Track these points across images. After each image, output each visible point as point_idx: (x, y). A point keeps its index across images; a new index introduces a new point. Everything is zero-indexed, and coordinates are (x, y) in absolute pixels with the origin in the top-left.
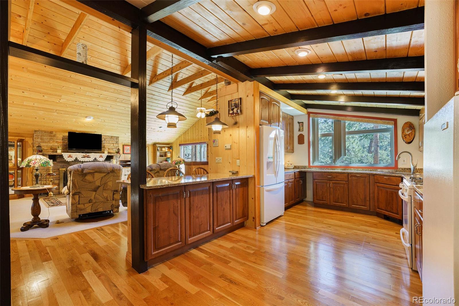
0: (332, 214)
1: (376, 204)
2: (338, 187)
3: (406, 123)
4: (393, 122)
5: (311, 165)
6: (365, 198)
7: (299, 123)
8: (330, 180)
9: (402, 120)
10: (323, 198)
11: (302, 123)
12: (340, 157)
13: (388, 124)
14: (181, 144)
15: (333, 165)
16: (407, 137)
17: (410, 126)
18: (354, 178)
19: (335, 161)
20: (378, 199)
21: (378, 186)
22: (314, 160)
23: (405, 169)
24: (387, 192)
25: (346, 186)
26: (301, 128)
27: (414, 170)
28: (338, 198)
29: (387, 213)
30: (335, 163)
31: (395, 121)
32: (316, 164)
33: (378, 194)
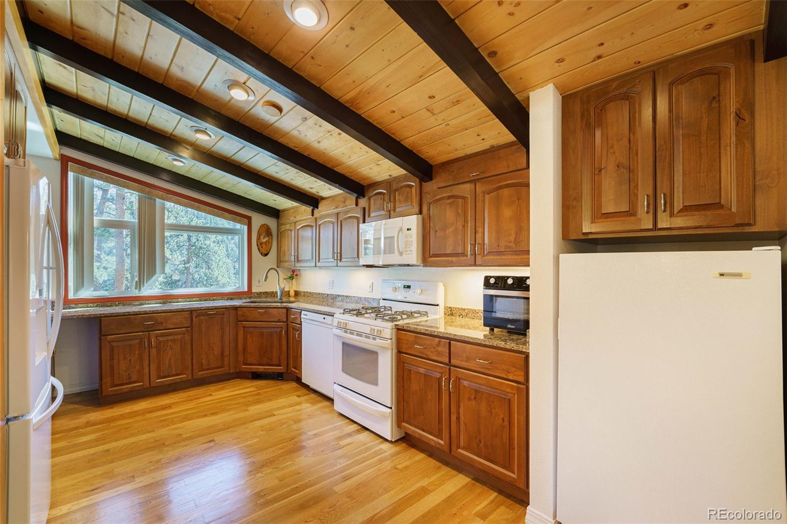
1: (241, 358)
2: (170, 343)
3: (263, 226)
4: (246, 220)
5: (71, 296)
6: (222, 353)
9: (259, 220)
10: (130, 378)
12: (152, 276)
13: (240, 222)
15: (135, 293)
16: (264, 246)
17: (266, 231)
18: (202, 318)
19: (139, 285)
20: (244, 349)
21: (244, 327)
22: (80, 285)
23: (261, 293)
24: (262, 334)
25: (187, 337)
27: (281, 295)
28: (170, 366)
29: (261, 368)
30: (140, 289)
31: (249, 219)
32: (87, 293)
33: (245, 339)
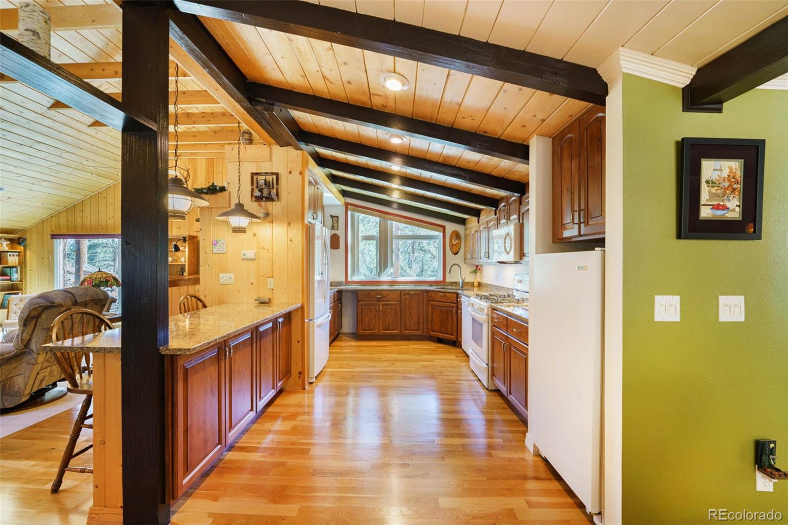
0: (385, 346)
1: (430, 326)
2: (389, 310)
3: (453, 232)
4: (442, 229)
5: (349, 279)
6: (419, 320)
7: (332, 216)
8: (379, 300)
9: (451, 227)
10: (370, 327)
11: (337, 217)
12: (386, 269)
13: (437, 230)
14: (55, 233)
15: (378, 279)
16: (454, 247)
17: (456, 235)
18: (407, 296)
19: (379, 274)
20: (432, 320)
21: (432, 305)
22: (352, 275)
23: (452, 282)
24: (442, 311)
25: (398, 307)
26: (335, 225)
27: (462, 285)
28: (389, 324)
29: (441, 335)
30: (380, 277)
31: (444, 227)
32: (356, 278)
33: (432, 313)
